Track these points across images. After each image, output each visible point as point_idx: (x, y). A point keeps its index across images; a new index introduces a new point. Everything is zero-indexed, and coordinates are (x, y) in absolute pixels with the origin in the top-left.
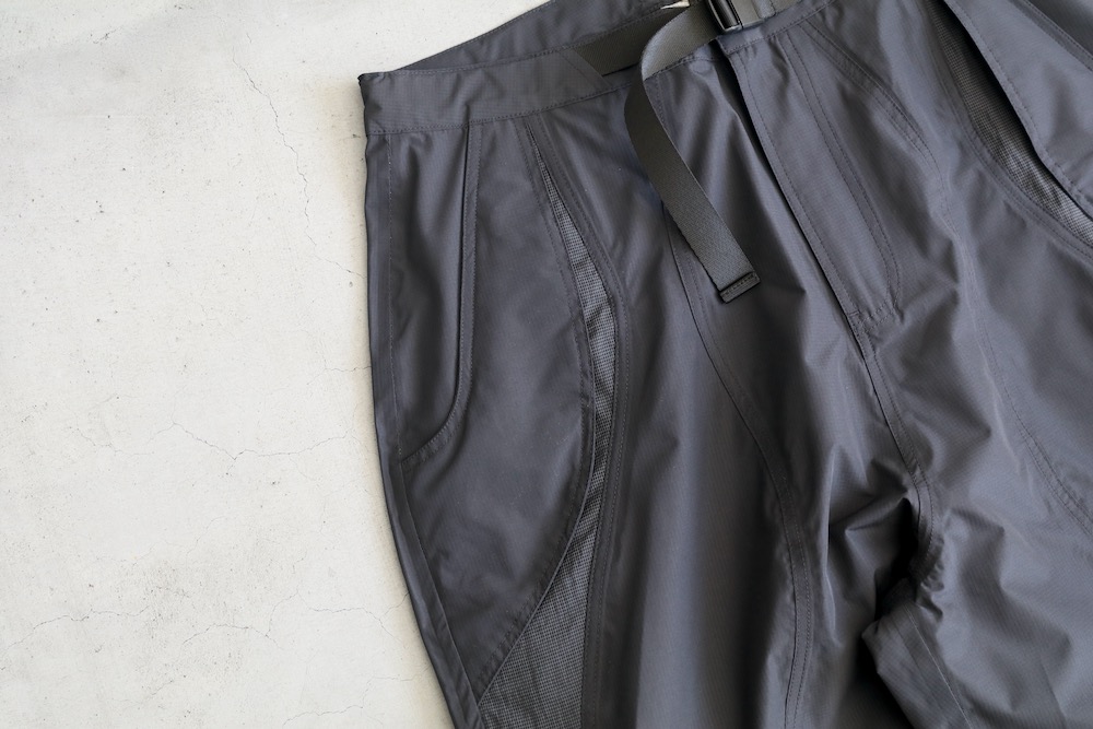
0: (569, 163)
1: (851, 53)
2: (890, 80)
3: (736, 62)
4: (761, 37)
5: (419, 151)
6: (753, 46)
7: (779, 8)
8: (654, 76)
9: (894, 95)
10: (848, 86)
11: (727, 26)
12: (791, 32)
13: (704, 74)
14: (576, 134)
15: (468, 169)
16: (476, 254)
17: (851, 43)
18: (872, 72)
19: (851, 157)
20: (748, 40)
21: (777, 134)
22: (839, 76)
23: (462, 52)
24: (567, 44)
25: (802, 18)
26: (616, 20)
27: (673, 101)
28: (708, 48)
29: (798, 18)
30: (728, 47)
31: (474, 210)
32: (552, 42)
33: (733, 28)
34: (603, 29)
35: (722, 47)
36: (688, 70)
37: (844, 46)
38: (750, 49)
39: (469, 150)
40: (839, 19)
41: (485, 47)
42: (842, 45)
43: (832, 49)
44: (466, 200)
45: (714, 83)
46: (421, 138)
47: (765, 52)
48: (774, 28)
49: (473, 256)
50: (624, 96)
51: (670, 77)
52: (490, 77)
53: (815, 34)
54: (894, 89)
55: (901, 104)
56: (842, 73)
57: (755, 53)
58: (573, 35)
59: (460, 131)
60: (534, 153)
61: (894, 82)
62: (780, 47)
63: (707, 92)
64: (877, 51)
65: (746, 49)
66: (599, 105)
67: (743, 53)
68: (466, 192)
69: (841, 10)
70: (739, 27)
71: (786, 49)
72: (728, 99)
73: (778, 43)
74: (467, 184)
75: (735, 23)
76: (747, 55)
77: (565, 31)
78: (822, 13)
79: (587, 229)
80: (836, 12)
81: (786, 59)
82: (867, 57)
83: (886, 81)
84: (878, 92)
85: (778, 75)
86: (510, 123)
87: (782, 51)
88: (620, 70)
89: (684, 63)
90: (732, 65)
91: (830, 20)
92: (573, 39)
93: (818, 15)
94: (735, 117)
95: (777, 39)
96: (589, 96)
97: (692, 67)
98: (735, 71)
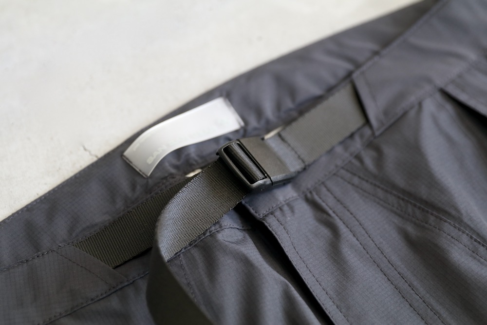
1: (404, 192)
2: (457, 210)
3: (273, 224)
4: (295, 195)
6: (288, 205)
7: (309, 160)
8: (177, 255)
9: (467, 226)
10: (410, 229)
11: (253, 180)
12: (327, 182)
13: (237, 243)
17: (400, 181)
18: (433, 207)
19: (438, 307)
20: (280, 199)
21: (342, 296)
22: (396, 220)
24: (64, 241)
25: (337, 166)
26: (120, 204)
27: (206, 280)
28: (235, 216)
29: (332, 167)
30: (260, 209)
32: (46, 242)
33: (260, 182)
34: (107, 218)
35: (252, 211)
36: (217, 241)
37: (394, 186)
38: (286, 208)
40: (379, 159)
42: (390, 186)
43: (380, 193)
45: (252, 251)
47: (304, 210)
48: (308, 182)
50: (143, 285)
51: (196, 253)
53: (356, 180)
54: (466, 220)
55: (478, 235)
56: (399, 216)
57: (293, 211)
58: (71, 231)
61: (463, 211)
62: (319, 201)
63: (246, 262)
64: (433, 182)
65: (281, 209)
66: (114, 303)
67: (278, 213)
70: (268, 181)
71: (328, 202)
72: (271, 265)
73: (316, 197)
75: (260, 175)
76: (284, 215)
77: (61, 227)
78: (358, 158)
80: (373, 153)
81: (331, 212)
82: (423, 191)
83: (453, 212)
84: (448, 227)
85: (325, 232)
87: (323, 205)
88: (135, 258)
89: (208, 234)
90: (269, 227)
91: (369, 162)
92: (71, 234)
93: (355, 161)
94: (287, 285)
95: (314, 193)
96: (102, 295)
97: (220, 237)
98: (274, 233)
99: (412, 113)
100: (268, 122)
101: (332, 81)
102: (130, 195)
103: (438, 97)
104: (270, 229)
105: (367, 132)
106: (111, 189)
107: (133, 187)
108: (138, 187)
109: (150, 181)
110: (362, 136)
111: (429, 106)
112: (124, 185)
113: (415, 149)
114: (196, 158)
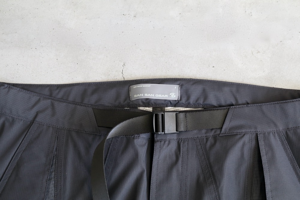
0: (66, 158)
1: (210, 163)
2: (220, 184)
3: (157, 146)
5: (7, 124)
6: (169, 141)
9: (218, 192)
10: (202, 178)
12: (190, 141)
13: (141, 146)
14: (75, 146)
15: (23, 141)
16: (8, 180)
17: (212, 159)
18: (214, 177)
20: (168, 138)
23: (47, 89)
24: (91, 105)
25: (198, 137)
29: (196, 136)
31: (17, 160)
32: (86, 101)
36: (134, 142)
37: (209, 159)
38: (167, 143)
39: (28, 133)
40: (213, 145)
41: (58, 91)
43: (203, 158)
44: (16, 154)
45: (143, 152)
46: (11, 119)
48: (183, 136)
49: (7, 180)
52: (53, 105)
53: (199, 147)
54: (219, 189)
55: (219, 197)
56: (202, 170)
57: (168, 145)
59: (29, 123)
60: (54, 146)
61: (221, 186)
62: (181, 146)
64: (221, 169)
65: (165, 141)
66: (90, 138)
67: (163, 142)
68: (18, 151)
69: (215, 142)
70: (163, 133)
71: (184, 148)
73: (182, 144)
74: (20, 147)
75: (161, 131)
76: (164, 144)
77: (94, 99)
78: (207, 139)
79: (59, 190)
80: (213, 141)
81: (181, 153)
82: (215, 169)
83: (218, 184)
84: (212, 187)
85: (174, 158)
86: (51, 129)
87: (182, 148)
88: (106, 127)
89: (133, 137)
90: (155, 146)
91: (209, 144)
92: (95, 103)
93: (205, 139)
94: (144, 171)
95: (182, 142)
96: (89, 132)
97: (136, 141)
98: (155, 150)
99: (239, 136)
100: (189, 103)
101: (223, 103)
102: (122, 103)
103: (254, 136)
104: (155, 147)
105: (218, 132)
106: (118, 96)
107: (125, 100)
108: (126, 102)
109: (131, 102)
110: (215, 132)
111: (246, 138)
112: (122, 98)
113: (226, 152)
114: (153, 103)
